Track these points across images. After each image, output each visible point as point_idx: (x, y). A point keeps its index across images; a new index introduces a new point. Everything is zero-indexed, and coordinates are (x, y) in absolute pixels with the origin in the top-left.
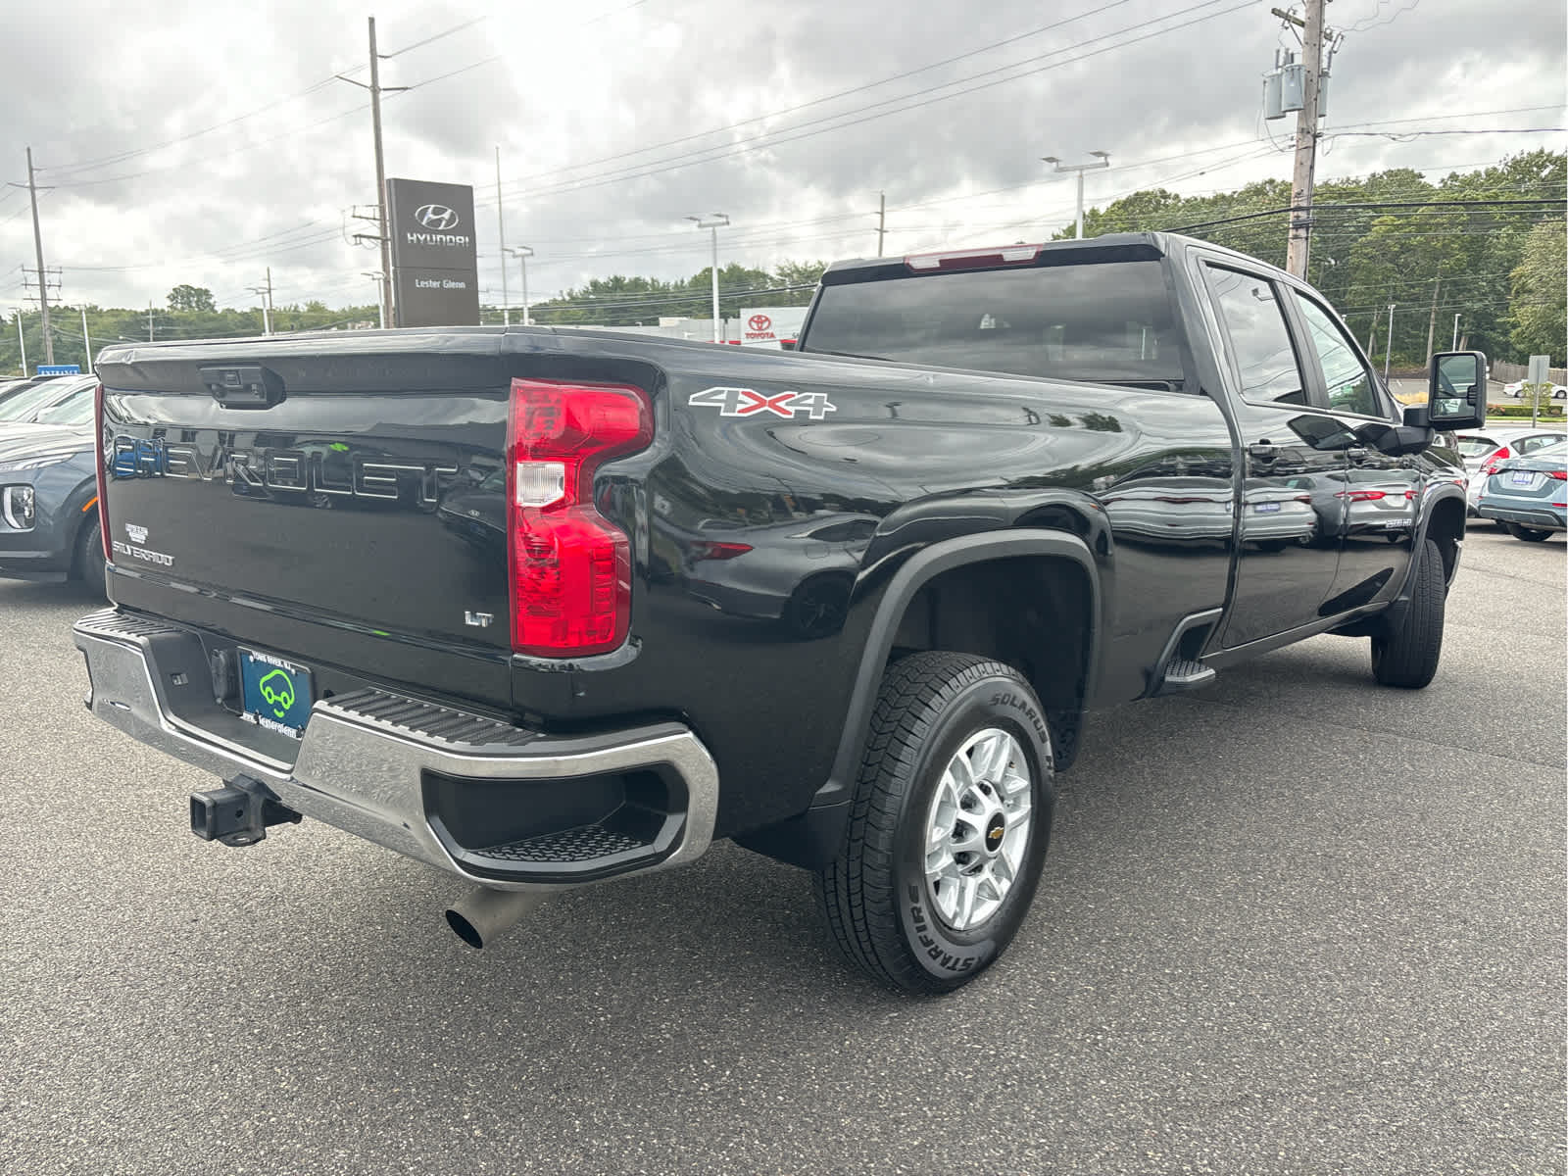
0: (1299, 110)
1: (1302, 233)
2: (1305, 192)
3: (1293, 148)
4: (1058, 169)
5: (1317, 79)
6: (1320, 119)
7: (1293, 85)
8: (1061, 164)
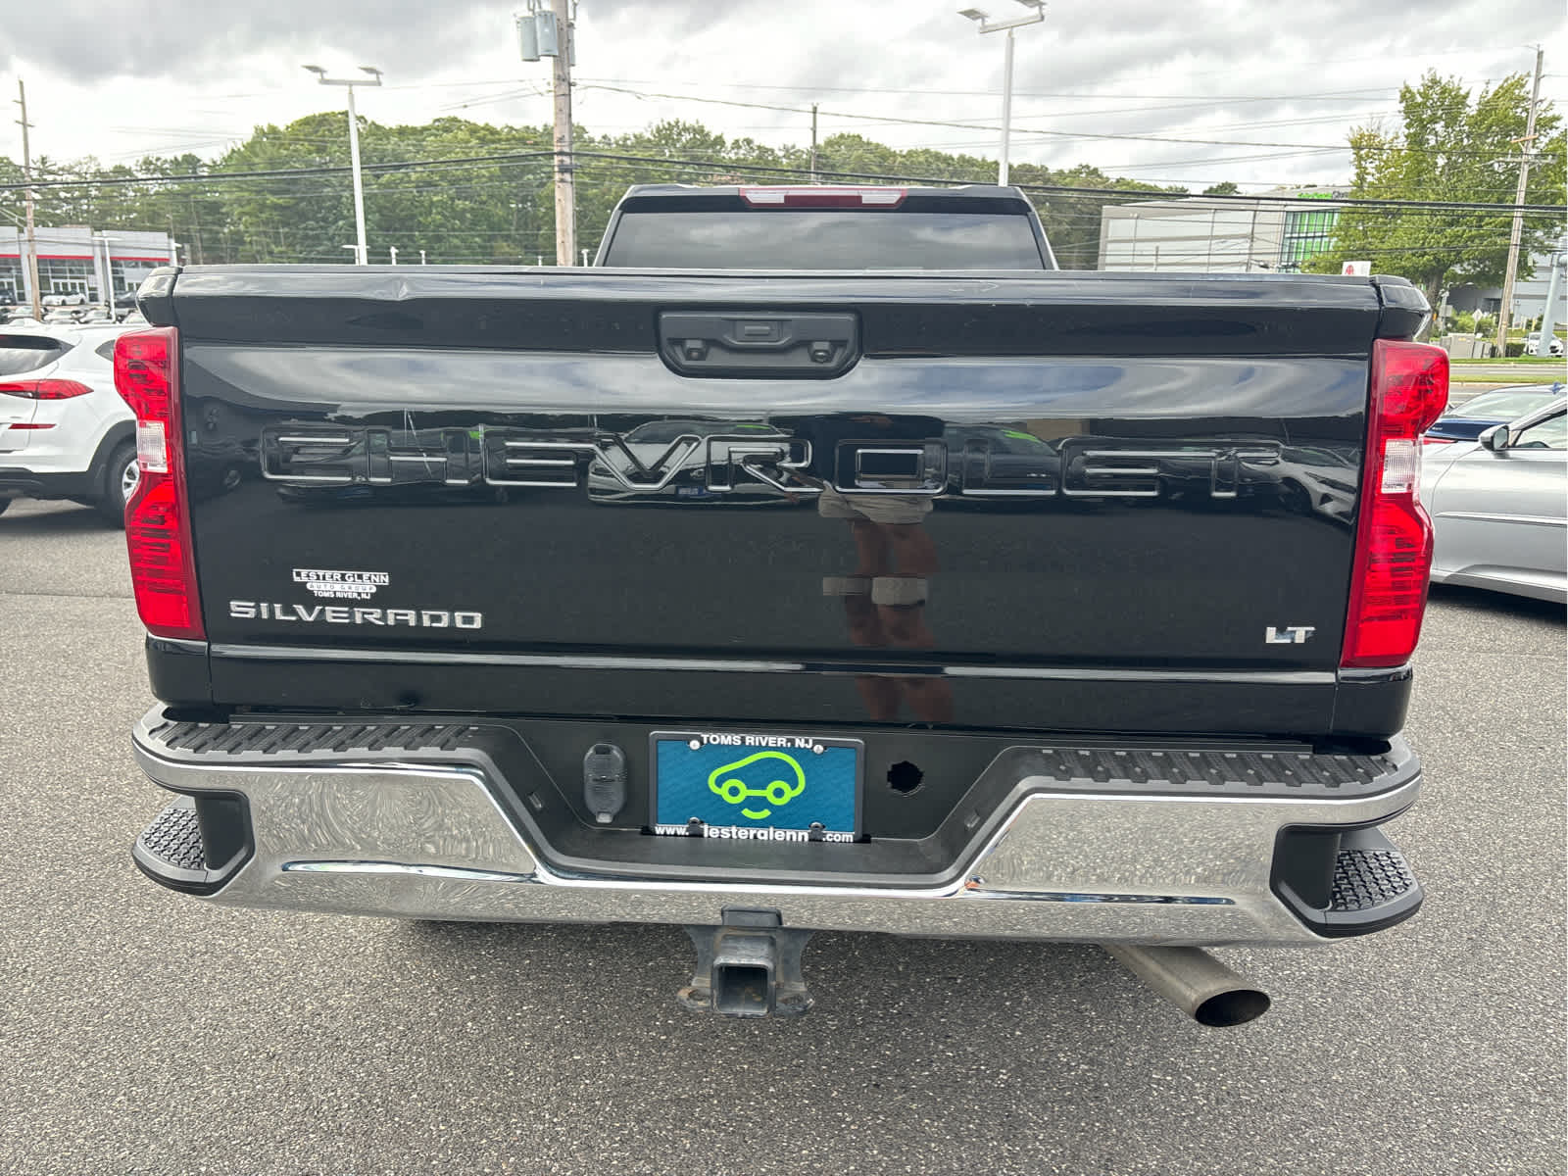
0: (554, 56)
1: (567, 177)
2: (567, 138)
3: (553, 94)
4: (324, 82)
5: (565, 29)
6: (572, 68)
7: (547, 30)
8: (327, 77)
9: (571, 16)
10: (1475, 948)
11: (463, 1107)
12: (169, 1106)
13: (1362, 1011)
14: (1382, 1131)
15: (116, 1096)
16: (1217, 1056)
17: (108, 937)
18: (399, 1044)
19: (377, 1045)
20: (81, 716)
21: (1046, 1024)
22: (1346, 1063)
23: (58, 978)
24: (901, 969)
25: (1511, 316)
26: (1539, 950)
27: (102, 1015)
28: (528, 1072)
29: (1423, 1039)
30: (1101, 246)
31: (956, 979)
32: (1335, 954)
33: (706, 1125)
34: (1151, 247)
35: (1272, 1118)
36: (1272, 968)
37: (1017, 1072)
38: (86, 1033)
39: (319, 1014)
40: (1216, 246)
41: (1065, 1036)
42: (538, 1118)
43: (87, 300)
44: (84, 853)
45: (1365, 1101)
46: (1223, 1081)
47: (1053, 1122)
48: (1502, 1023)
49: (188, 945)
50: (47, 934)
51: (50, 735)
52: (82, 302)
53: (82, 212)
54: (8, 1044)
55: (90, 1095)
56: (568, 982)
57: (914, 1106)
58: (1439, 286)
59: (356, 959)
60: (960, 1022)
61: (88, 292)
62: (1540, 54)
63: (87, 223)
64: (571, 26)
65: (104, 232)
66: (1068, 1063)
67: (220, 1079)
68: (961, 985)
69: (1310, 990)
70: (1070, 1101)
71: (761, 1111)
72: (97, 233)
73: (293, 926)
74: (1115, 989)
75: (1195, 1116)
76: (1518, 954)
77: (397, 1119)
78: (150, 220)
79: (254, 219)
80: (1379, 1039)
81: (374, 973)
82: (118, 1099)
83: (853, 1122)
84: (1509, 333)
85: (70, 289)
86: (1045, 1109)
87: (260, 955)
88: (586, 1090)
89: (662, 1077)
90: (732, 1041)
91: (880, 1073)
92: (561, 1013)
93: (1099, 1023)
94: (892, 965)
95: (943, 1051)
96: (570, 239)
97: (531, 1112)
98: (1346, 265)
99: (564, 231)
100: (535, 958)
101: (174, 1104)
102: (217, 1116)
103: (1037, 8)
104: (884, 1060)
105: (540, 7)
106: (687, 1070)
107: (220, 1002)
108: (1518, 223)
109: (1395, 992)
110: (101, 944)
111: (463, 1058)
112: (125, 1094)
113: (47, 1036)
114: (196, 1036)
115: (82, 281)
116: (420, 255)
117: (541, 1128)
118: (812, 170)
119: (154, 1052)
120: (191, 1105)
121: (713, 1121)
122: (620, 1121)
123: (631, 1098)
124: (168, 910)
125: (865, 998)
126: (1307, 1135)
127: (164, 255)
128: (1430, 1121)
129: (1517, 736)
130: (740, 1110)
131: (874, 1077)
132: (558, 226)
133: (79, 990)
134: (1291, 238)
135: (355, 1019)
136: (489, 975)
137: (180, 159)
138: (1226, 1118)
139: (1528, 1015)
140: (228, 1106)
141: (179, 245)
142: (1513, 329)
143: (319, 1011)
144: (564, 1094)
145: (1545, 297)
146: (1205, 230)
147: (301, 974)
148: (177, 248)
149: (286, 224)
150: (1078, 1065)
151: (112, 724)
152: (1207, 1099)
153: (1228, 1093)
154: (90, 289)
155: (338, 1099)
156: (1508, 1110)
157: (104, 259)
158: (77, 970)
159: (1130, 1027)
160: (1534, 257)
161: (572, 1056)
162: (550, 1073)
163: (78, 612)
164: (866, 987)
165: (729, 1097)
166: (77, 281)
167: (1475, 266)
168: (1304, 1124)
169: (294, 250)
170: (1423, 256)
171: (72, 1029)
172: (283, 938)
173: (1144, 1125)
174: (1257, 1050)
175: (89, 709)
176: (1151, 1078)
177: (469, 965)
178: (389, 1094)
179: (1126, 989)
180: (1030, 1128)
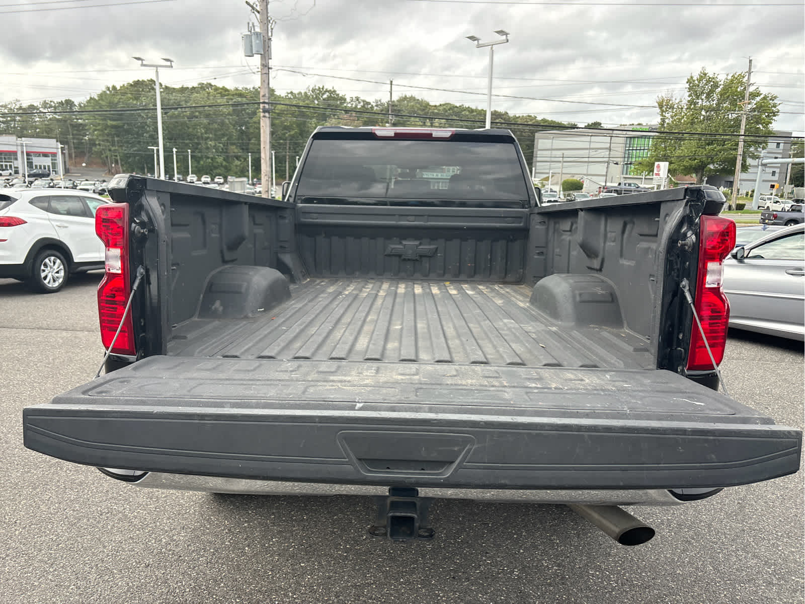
0: (261, 54)
1: (267, 115)
2: (267, 95)
3: (260, 73)
4: (143, 65)
5: (267, 41)
6: (270, 60)
7: (258, 42)
8: (144, 63)
9: (270, 34)
10: (742, 508)
11: (247, 591)
12: (97, 591)
13: (689, 539)
14: (703, 598)
15: (70, 586)
16: (620, 562)
17: (57, 505)
18: (212, 559)
19: (201, 559)
20: (30, 391)
21: (536, 547)
22: (683, 565)
23: (33, 526)
24: (460, 519)
25: (738, 190)
26: (772, 508)
27: (58, 545)
28: (279, 572)
29: (719, 552)
30: (535, 153)
31: (488, 524)
32: (674, 511)
33: (371, 599)
34: (559, 153)
35: (649, 592)
36: (644, 518)
37: (523, 570)
38: (51, 554)
39: (170, 544)
40: (593, 153)
41: (545, 553)
42: (286, 595)
43: (13, 173)
44: (40, 462)
45: (693, 583)
46: (624, 575)
47: (543, 595)
48: (757, 545)
49: (99, 509)
50: (25, 503)
51: (15, 401)
52: (10, 174)
53: (11, 128)
54: (11, 560)
55: (56, 586)
56: (294, 527)
57: (473, 588)
58: (702, 175)
59: (186, 516)
60: (492, 546)
61: (13, 169)
62: (750, 61)
63: (14, 134)
64: (270, 39)
65: (23, 138)
66: (547, 566)
67: (122, 577)
68: (491, 527)
69: (663, 529)
70: (550, 585)
71: (397, 591)
72: (19, 139)
73: (151, 499)
74: (568, 529)
75: (612, 592)
76: (762, 510)
77: (214, 596)
78: (46, 133)
79: (100, 133)
80: (698, 553)
81: (195, 523)
82: (71, 588)
83: (444, 596)
84: (737, 198)
85: (4, 168)
86: (538, 589)
87: (136, 514)
88: (308, 581)
89: (346, 574)
90: (379, 556)
91: (455, 571)
92: (293, 542)
93: (561, 546)
94: (456, 518)
95: (485, 560)
96: (268, 147)
97: (282, 592)
98: (656, 163)
99: (265, 142)
100: (277, 515)
101: (100, 590)
102: (123, 596)
103: (505, 36)
104: (457, 565)
105: (254, 30)
106: (358, 570)
107: (118, 538)
108: (741, 144)
109: (704, 529)
110: (53, 509)
111: (245, 566)
112: (74, 585)
113: (31, 555)
114: (108, 555)
115: (10, 163)
116: (188, 152)
117: (288, 600)
118: (390, 113)
119: (87, 563)
120: (109, 590)
121: (374, 596)
122: (327, 597)
123: (332, 585)
124: (86, 491)
125: (445, 534)
126: (667, 600)
127: (54, 151)
128: (725, 593)
129: (755, 402)
130: (387, 590)
131: (452, 574)
132: (262, 139)
133: (45, 532)
134: (629, 150)
135: (188, 546)
136: (254, 523)
137: (64, 102)
138: (627, 592)
139: (769, 540)
140: (128, 591)
141: (63, 146)
142: (739, 196)
143: (170, 542)
144: (298, 583)
145: (755, 181)
146: (587, 145)
147: (158, 524)
148: (62, 147)
149: (118, 136)
150: (553, 567)
151: (46, 395)
152: (617, 583)
153: (627, 580)
154: (15, 168)
155: (184, 586)
156: (763, 587)
157: (22, 152)
158: (43, 522)
159: (576, 548)
160: (749, 161)
161: (300, 564)
162: (290, 573)
163: (22, 337)
164: (444, 529)
165: (381, 584)
166: (8, 164)
167: (720, 165)
168: (664, 594)
169: (122, 149)
170: (695, 160)
171: (43, 552)
172: (147, 505)
173: (587, 597)
174: (639, 559)
175: (33, 388)
176: (589, 573)
177: (243, 519)
178: (209, 584)
179: (573, 529)
180: (532, 598)
